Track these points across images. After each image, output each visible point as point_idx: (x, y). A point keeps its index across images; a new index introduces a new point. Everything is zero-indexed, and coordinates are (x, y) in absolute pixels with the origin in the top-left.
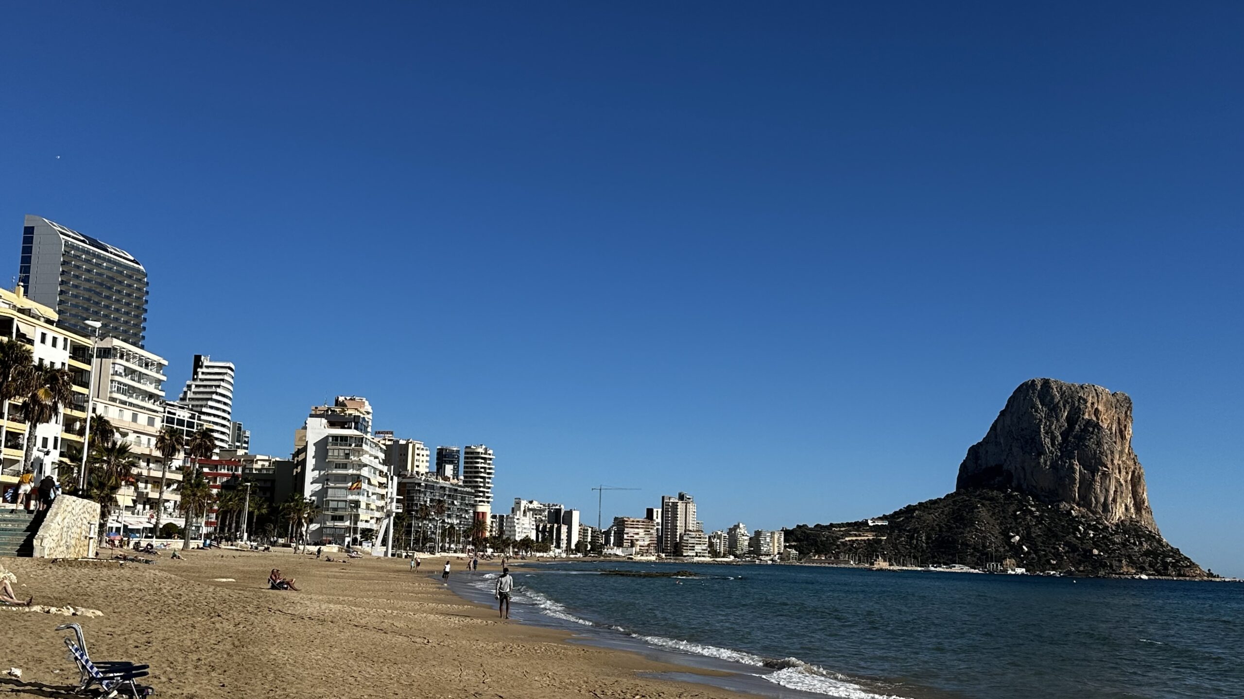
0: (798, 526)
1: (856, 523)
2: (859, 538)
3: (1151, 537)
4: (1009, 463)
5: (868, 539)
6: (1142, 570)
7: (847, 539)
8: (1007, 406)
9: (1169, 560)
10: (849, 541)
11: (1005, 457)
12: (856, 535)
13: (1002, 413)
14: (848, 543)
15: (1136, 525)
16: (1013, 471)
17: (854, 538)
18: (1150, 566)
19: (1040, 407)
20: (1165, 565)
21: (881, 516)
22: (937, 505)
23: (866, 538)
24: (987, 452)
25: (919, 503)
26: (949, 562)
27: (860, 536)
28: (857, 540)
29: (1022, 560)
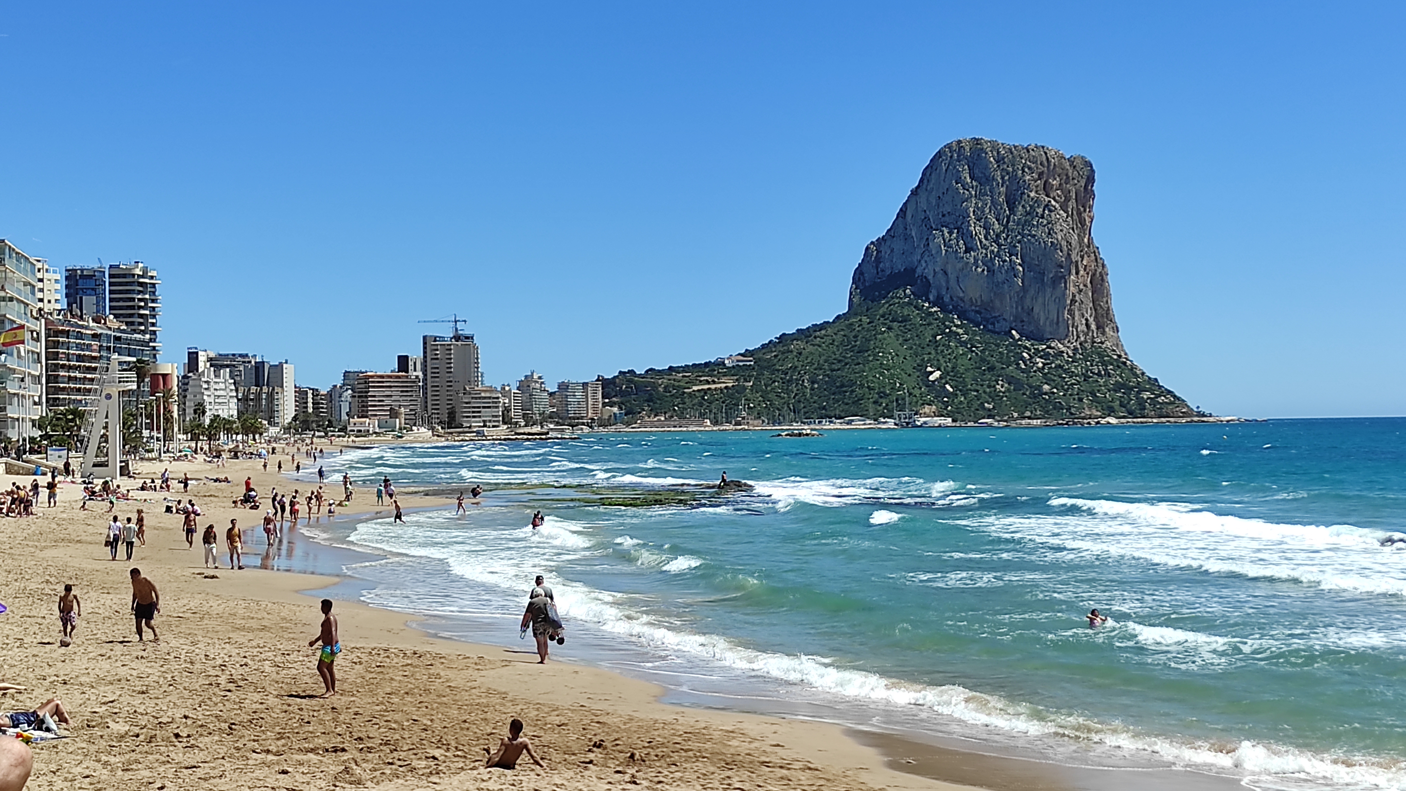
0: (620, 372)
1: (707, 364)
2: (713, 386)
3: (1122, 364)
4: (924, 265)
5: (726, 388)
6: (1111, 411)
7: (695, 388)
8: (921, 181)
9: (1146, 395)
10: (698, 391)
11: (919, 258)
12: (708, 382)
13: (914, 192)
14: (697, 394)
15: (1100, 347)
16: (930, 277)
17: (706, 387)
18: (1122, 405)
19: (969, 181)
20: (1141, 403)
21: (743, 351)
22: (823, 332)
23: (723, 385)
24: (892, 251)
25: (798, 330)
26: (843, 414)
27: (714, 382)
28: (709, 389)
29: (946, 404)
